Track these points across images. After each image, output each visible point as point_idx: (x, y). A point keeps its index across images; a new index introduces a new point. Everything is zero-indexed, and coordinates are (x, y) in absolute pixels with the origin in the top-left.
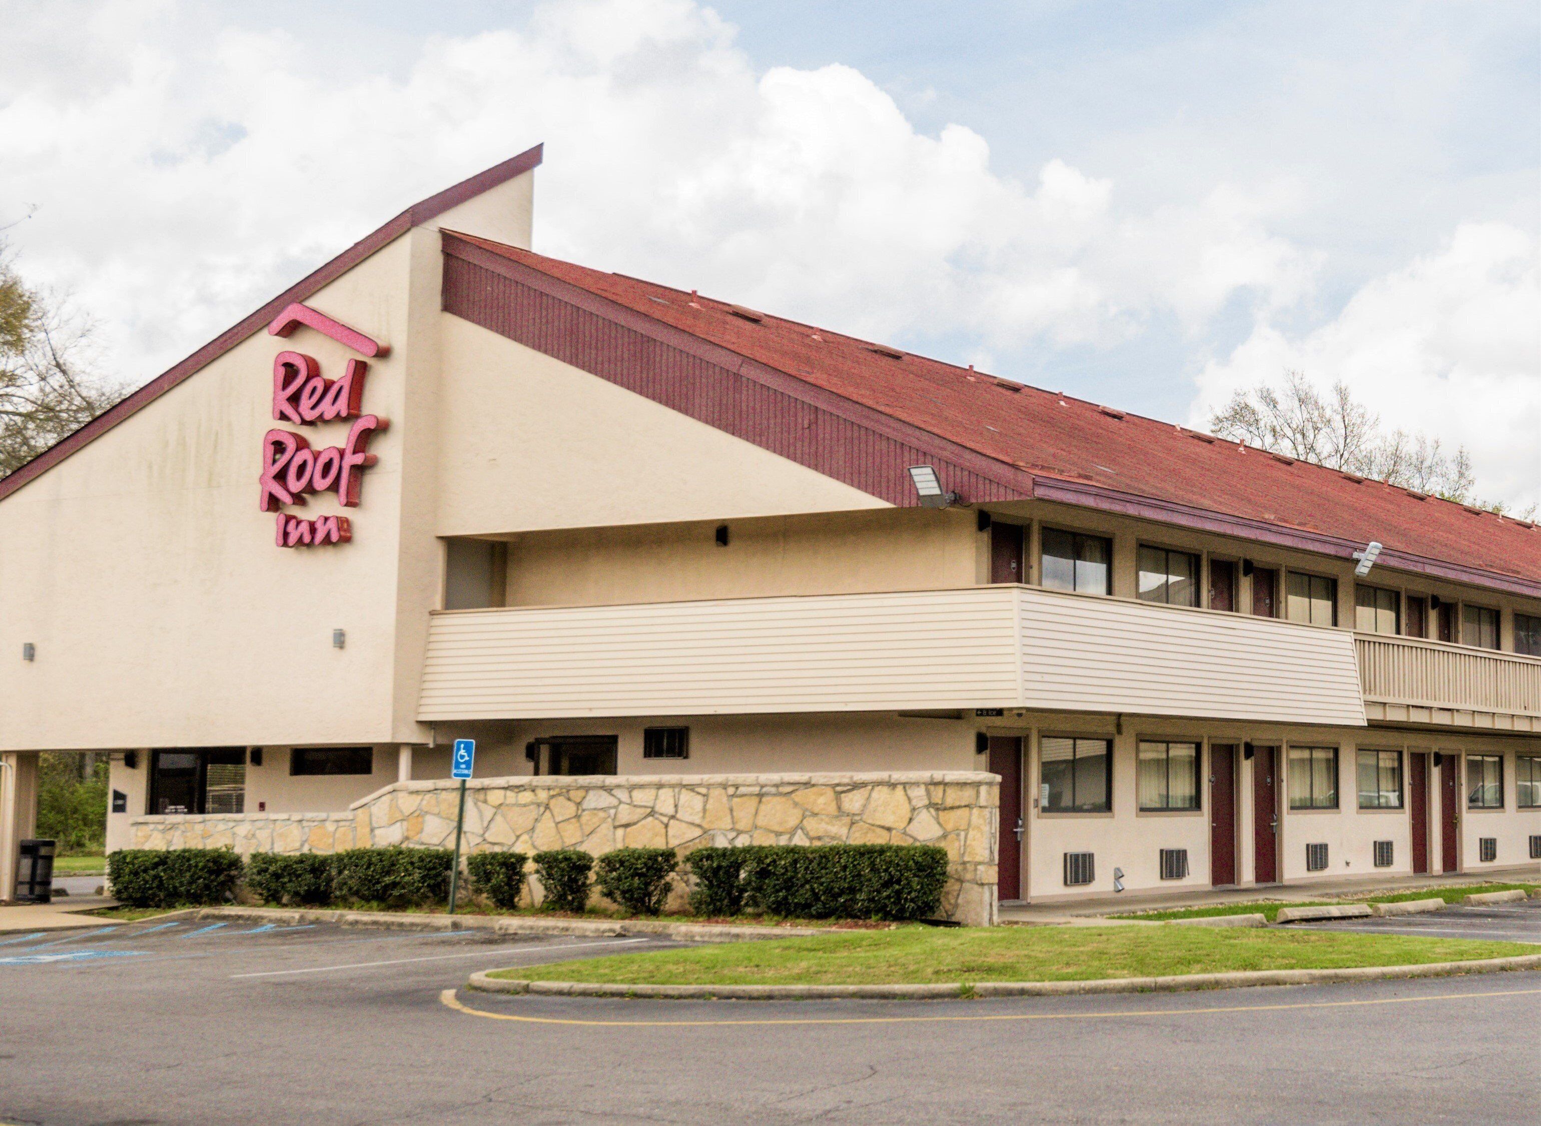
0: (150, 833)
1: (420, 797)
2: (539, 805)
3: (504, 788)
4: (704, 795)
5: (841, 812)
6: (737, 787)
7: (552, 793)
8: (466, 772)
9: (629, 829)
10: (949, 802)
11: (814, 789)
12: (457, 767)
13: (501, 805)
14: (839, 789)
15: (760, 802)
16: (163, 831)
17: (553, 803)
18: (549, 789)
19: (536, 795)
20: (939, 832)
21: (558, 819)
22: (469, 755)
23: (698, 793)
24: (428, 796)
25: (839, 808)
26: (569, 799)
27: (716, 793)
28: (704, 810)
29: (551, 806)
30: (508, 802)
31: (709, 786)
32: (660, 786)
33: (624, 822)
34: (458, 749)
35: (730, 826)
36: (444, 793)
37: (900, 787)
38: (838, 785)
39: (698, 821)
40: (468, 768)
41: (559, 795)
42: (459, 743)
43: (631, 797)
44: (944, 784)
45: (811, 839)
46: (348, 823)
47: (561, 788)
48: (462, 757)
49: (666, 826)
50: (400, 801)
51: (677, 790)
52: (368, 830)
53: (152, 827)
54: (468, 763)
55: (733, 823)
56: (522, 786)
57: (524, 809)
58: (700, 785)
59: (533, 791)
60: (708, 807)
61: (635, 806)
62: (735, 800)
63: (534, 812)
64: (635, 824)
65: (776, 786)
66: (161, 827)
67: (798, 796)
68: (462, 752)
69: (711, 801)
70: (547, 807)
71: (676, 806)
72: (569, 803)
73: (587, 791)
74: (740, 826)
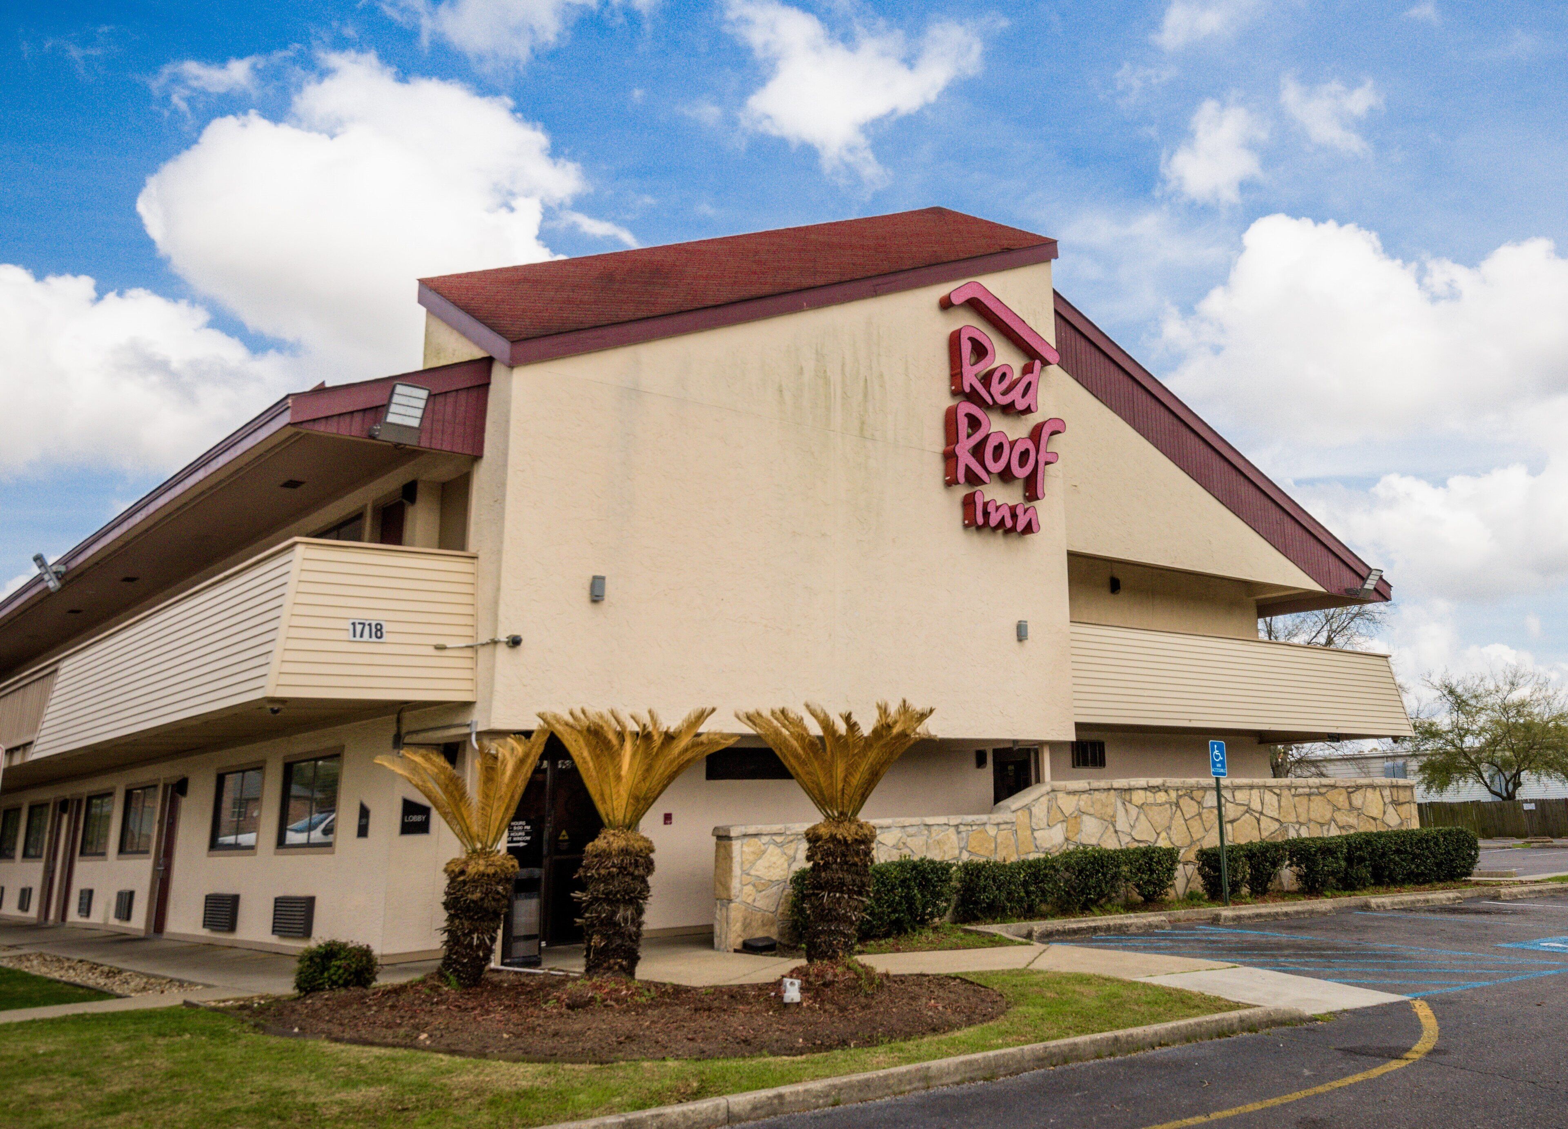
0: (763, 848)
1: (1077, 797)
2: (1171, 804)
3: (1145, 789)
4: (1278, 795)
5: (1352, 808)
6: (1296, 788)
7: (1180, 793)
8: (1222, 771)
9: (1235, 824)
10: (1401, 800)
11: (1336, 790)
12: (1214, 766)
13: (1143, 804)
14: (1350, 790)
15: (1310, 800)
16: (780, 845)
17: (1181, 802)
18: (1177, 790)
19: (1168, 795)
20: (1399, 821)
21: (1187, 817)
22: (1223, 756)
23: (1275, 793)
24: (1084, 797)
25: (1350, 804)
26: (1192, 799)
27: (1285, 792)
28: (1280, 806)
29: (1181, 804)
30: (1148, 802)
31: (1281, 787)
32: (1251, 787)
33: (1231, 818)
34: (1213, 750)
35: (1295, 820)
36: (1096, 793)
37: (1378, 789)
38: (1348, 787)
39: (1277, 817)
40: (1223, 767)
41: (1185, 795)
42: (1213, 744)
43: (1234, 797)
44: (1397, 787)
45: (1341, 828)
46: (1009, 826)
47: (1187, 789)
48: (1217, 757)
49: (1258, 820)
50: (1060, 802)
51: (1262, 791)
52: (1029, 832)
53: (765, 839)
54: (1222, 762)
55: (1297, 817)
56: (1157, 787)
57: (1161, 808)
58: (1275, 787)
59: (1166, 791)
60: (1282, 804)
61: (1237, 804)
62: (1296, 798)
63: (1167, 811)
64: (1238, 819)
65: (1317, 788)
66: (779, 839)
67: (1329, 795)
68: (1216, 752)
69: (1283, 799)
70: (1177, 805)
71: (1262, 804)
72: (1193, 802)
73: (1205, 792)
74: (1302, 820)
